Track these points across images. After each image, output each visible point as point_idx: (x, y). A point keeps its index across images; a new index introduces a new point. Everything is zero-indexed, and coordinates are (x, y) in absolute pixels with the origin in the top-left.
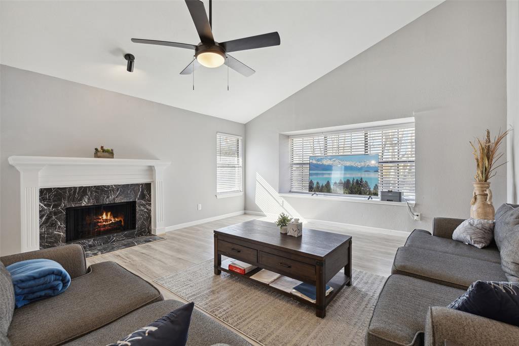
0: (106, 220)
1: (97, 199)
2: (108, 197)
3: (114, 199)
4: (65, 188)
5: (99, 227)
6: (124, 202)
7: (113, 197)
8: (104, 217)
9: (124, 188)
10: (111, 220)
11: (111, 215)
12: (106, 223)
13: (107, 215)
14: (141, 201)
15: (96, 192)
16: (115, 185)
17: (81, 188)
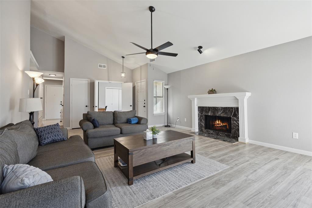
0: (218, 124)
1: (214, 113)
2: (218, 113)
3: (220, 114)
4: (204, 107)
5: (215, 127)
6: (225, 117)
7: (220, 113)
8: (217, 122)
9: (225, 109)
10: (220, 124)
11: (220, 121)
12: (218, 126)
13: (218, 122)
14: (234, 118)
15: (213, 110)
16: (221, 107)
17: (208, 107)
